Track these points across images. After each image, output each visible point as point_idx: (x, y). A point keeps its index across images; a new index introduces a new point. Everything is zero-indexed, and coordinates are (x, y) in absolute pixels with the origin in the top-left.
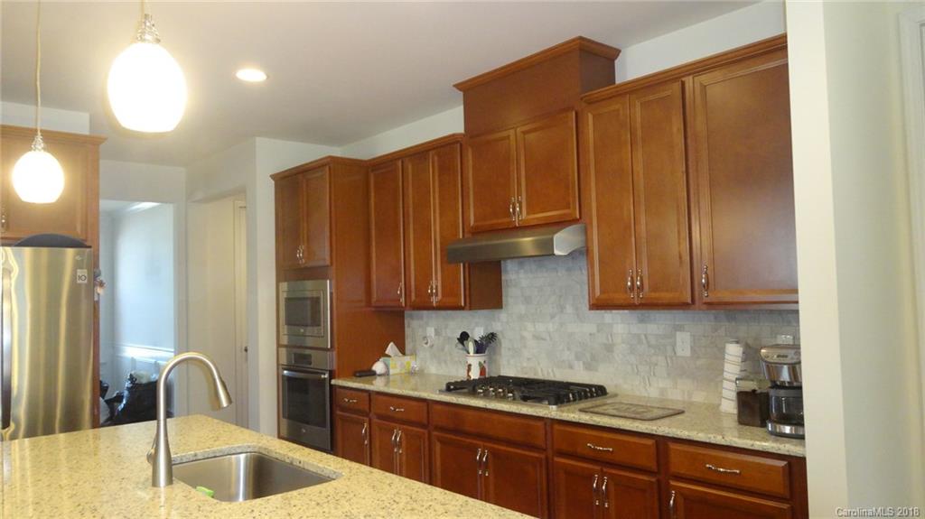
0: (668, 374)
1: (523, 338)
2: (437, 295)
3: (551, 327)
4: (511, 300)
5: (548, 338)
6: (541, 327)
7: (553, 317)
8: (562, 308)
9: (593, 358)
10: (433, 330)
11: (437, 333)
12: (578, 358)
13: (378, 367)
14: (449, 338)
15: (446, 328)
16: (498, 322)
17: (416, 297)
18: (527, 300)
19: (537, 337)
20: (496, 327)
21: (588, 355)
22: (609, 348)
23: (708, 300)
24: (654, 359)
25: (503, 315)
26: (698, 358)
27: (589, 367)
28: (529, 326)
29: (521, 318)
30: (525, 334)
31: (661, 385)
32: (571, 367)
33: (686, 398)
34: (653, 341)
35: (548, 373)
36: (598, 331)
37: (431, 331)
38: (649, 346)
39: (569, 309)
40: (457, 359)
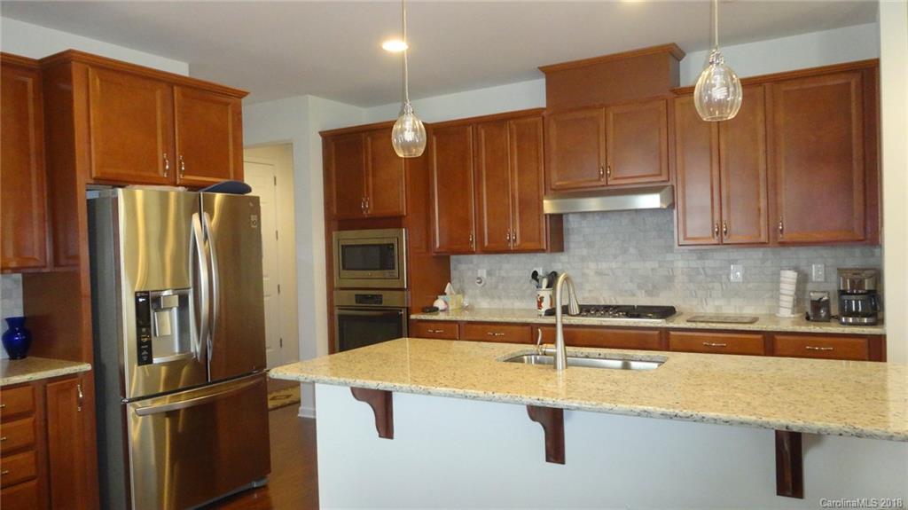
0: (723, 295)
1: (584, 275)
2: (515, 241)
3: (614, 265)
4: (572, 245)
5: (611, 274)
6: (604, 266)
7: (615, 257)
8: (625, 251)
9: (654, 287)
10: (485, 271)
11: (489, 274)
12: (640, 287)
13: (439, 303)
14: (503, 277)
15: (500, 269)
16: (560, 263)
17: (489, 242)
18: (590, 245)
19: (599, 273)
20: (556, 267)
21: (650, 285)
22: (670, 279)
23: (782, 240)
24: (710, 285)
25: (563, 257)
26: (749, 282)
27: (649, 294)
28: (592, 265)
29: (583, 259)
30: (587, 271)
31: (717, 303)
32: (634, 295)
33: (738, 312)
34: (709, 272)
35: (610, 300)
36: (660, 267)
37: (482, 273)
38: (706, 275)
39: (632, 250)
40: (512, 294)
